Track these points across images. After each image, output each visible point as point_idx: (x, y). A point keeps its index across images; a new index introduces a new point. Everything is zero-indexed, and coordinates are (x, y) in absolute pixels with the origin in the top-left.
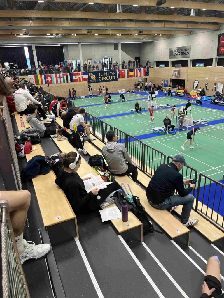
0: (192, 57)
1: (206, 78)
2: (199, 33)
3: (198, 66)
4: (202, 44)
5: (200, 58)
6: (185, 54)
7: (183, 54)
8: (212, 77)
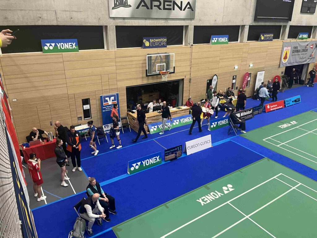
1: (234, 66)
5: (220, 21)
8: (245, 63)
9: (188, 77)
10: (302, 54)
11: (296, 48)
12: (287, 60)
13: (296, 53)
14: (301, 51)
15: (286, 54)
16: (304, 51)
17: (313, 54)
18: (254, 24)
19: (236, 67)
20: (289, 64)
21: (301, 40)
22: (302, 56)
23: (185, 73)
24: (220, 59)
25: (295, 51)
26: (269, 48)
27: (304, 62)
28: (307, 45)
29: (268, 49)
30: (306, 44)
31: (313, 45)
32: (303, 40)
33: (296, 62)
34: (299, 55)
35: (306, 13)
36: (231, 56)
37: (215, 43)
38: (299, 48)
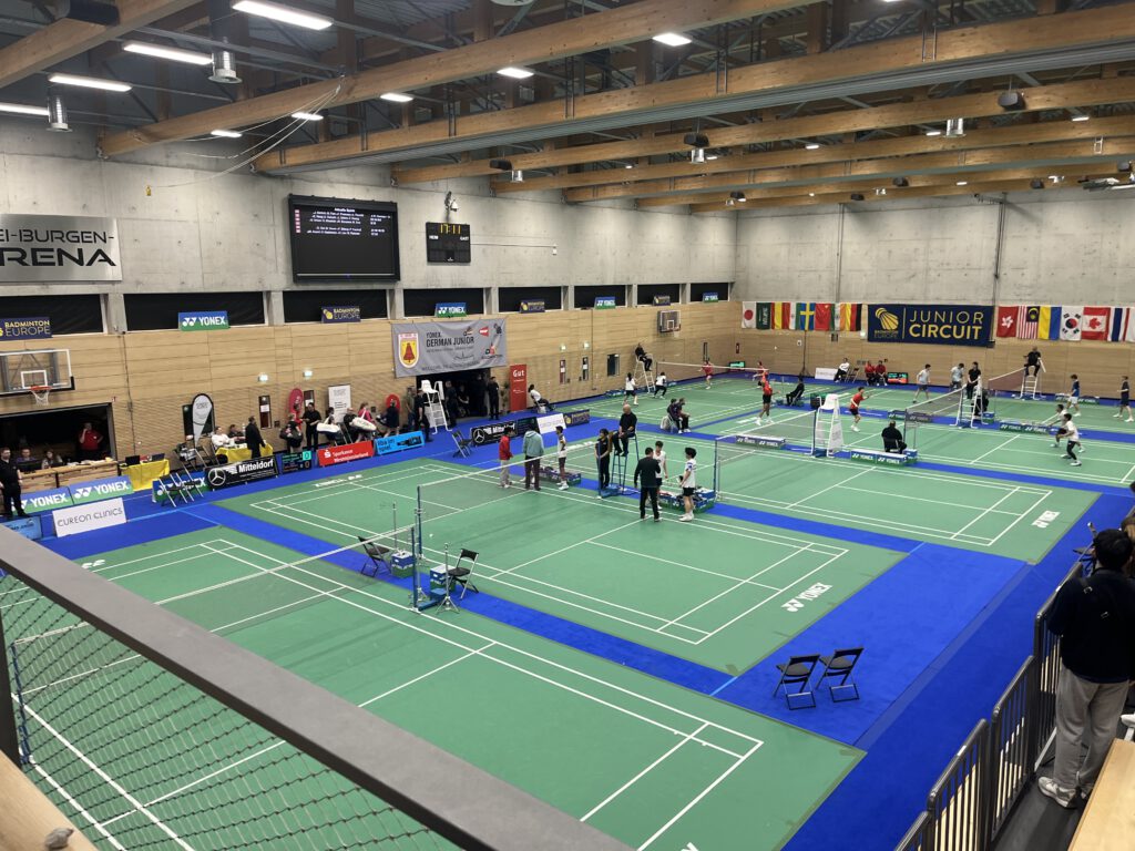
0: (138, 283)
1: (256, 374)
2: (168, 166)
3: (198, 327)
4: (197, 222)
5: (195, 284)
6: (80, 262)
7: (55, 260)
8: (289, 368)
9: (123, 399)
10: (458, 349)
11: (433, 335)
12: (414, 363)
13: (441, 347)
14: (453, 341)
15: (409, 348)
16: (462, 341)
17: (493, 347)
18: (295, 288)
19: (264, 378)
20: (423, 369)
21: (447, 319)
22: (459, 352)
23: (112, 392)
24: (211, 361)
25: (434, 340)
26: (350, 336)
27: (469, 365)
28: (469, 329)
29: (349, 339)
30: (467, 325)
31: (486, 328)
32: (451, 319)
33: (446, 366)
34: (448, 349)
35: (444, 261)
36: (244, 355)
37: (189, 328)
38: (444, 336)
